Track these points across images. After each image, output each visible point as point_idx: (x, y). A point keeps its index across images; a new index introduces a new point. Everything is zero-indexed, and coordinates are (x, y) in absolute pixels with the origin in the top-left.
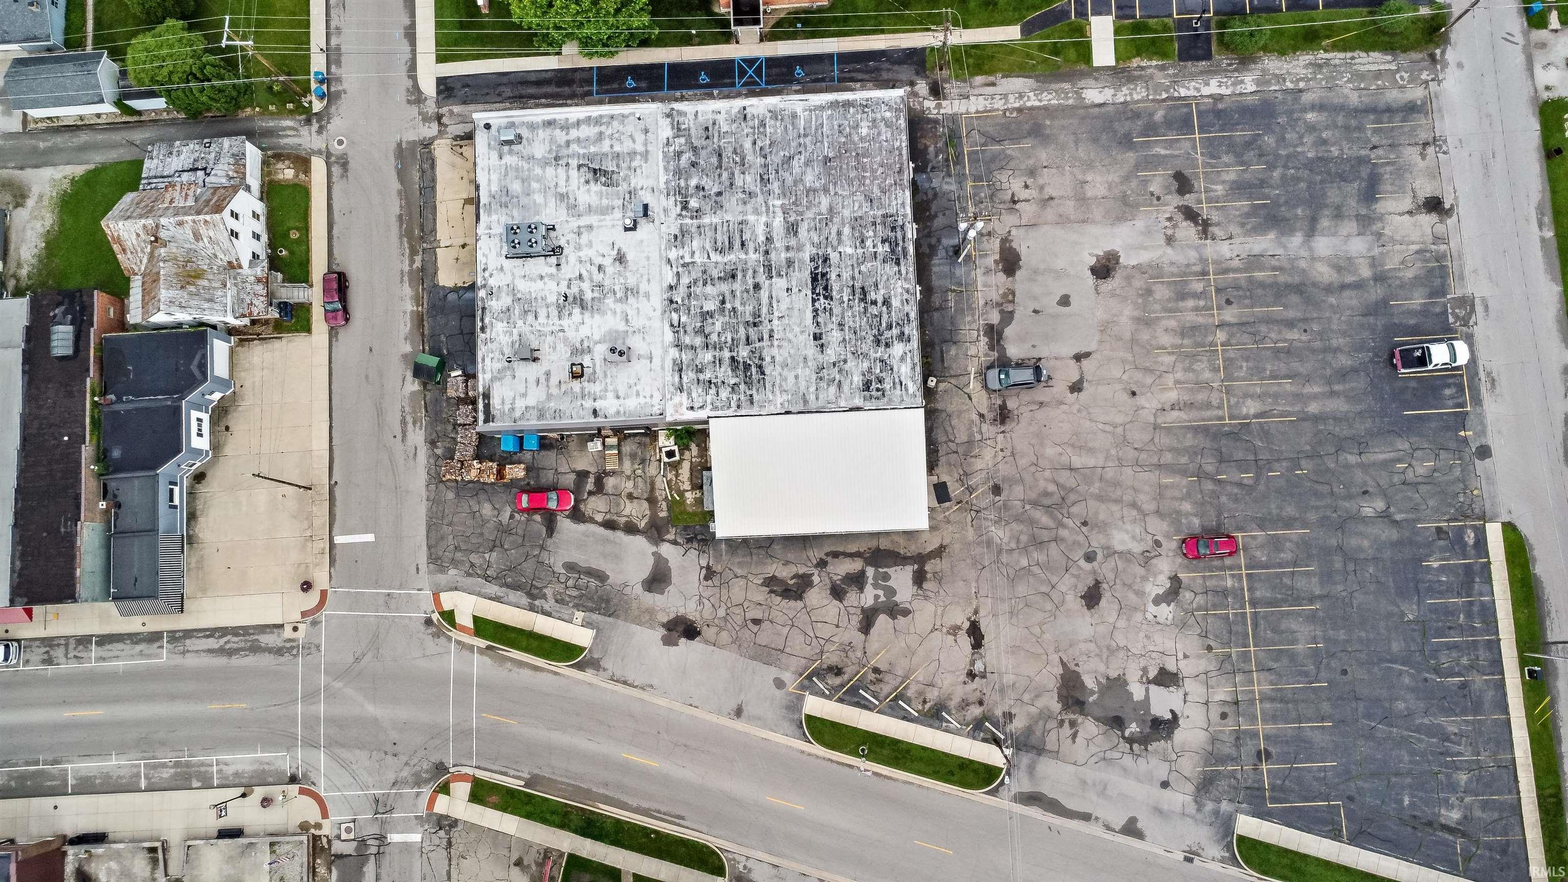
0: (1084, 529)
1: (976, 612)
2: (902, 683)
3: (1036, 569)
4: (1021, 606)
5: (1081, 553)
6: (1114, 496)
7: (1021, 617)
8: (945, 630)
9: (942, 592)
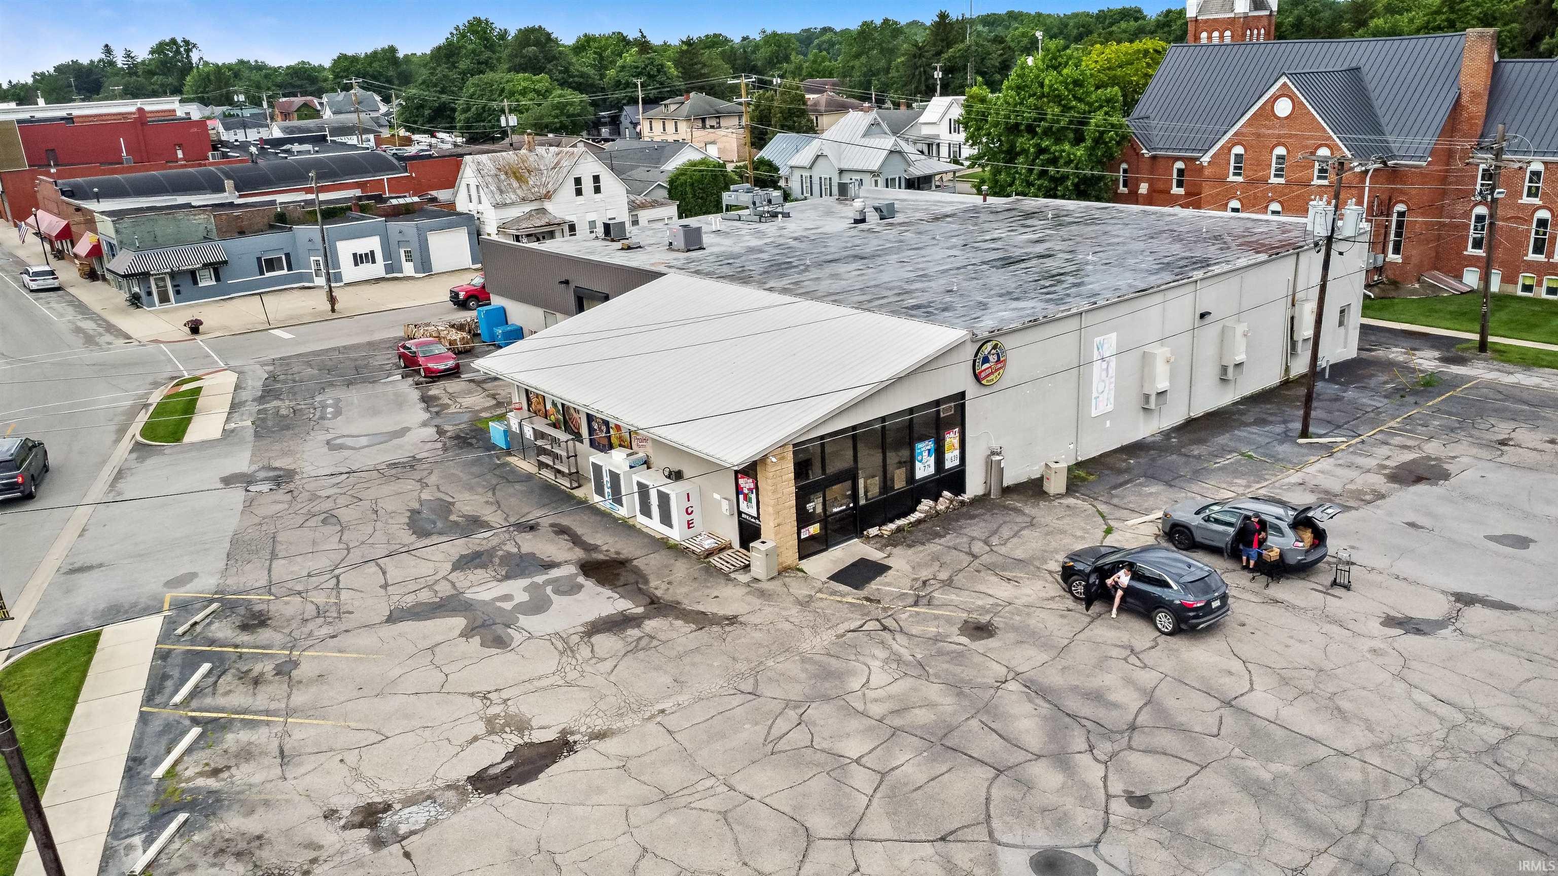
0: (1120, 808)
1: (600, 736)
2: (267, 713)
3: (862, 779)
4: (709, 804)
5: (1042, 839)
6: (1312, 813)
7: (671, 820)
8: (493, 710)
9: (609, 665)
